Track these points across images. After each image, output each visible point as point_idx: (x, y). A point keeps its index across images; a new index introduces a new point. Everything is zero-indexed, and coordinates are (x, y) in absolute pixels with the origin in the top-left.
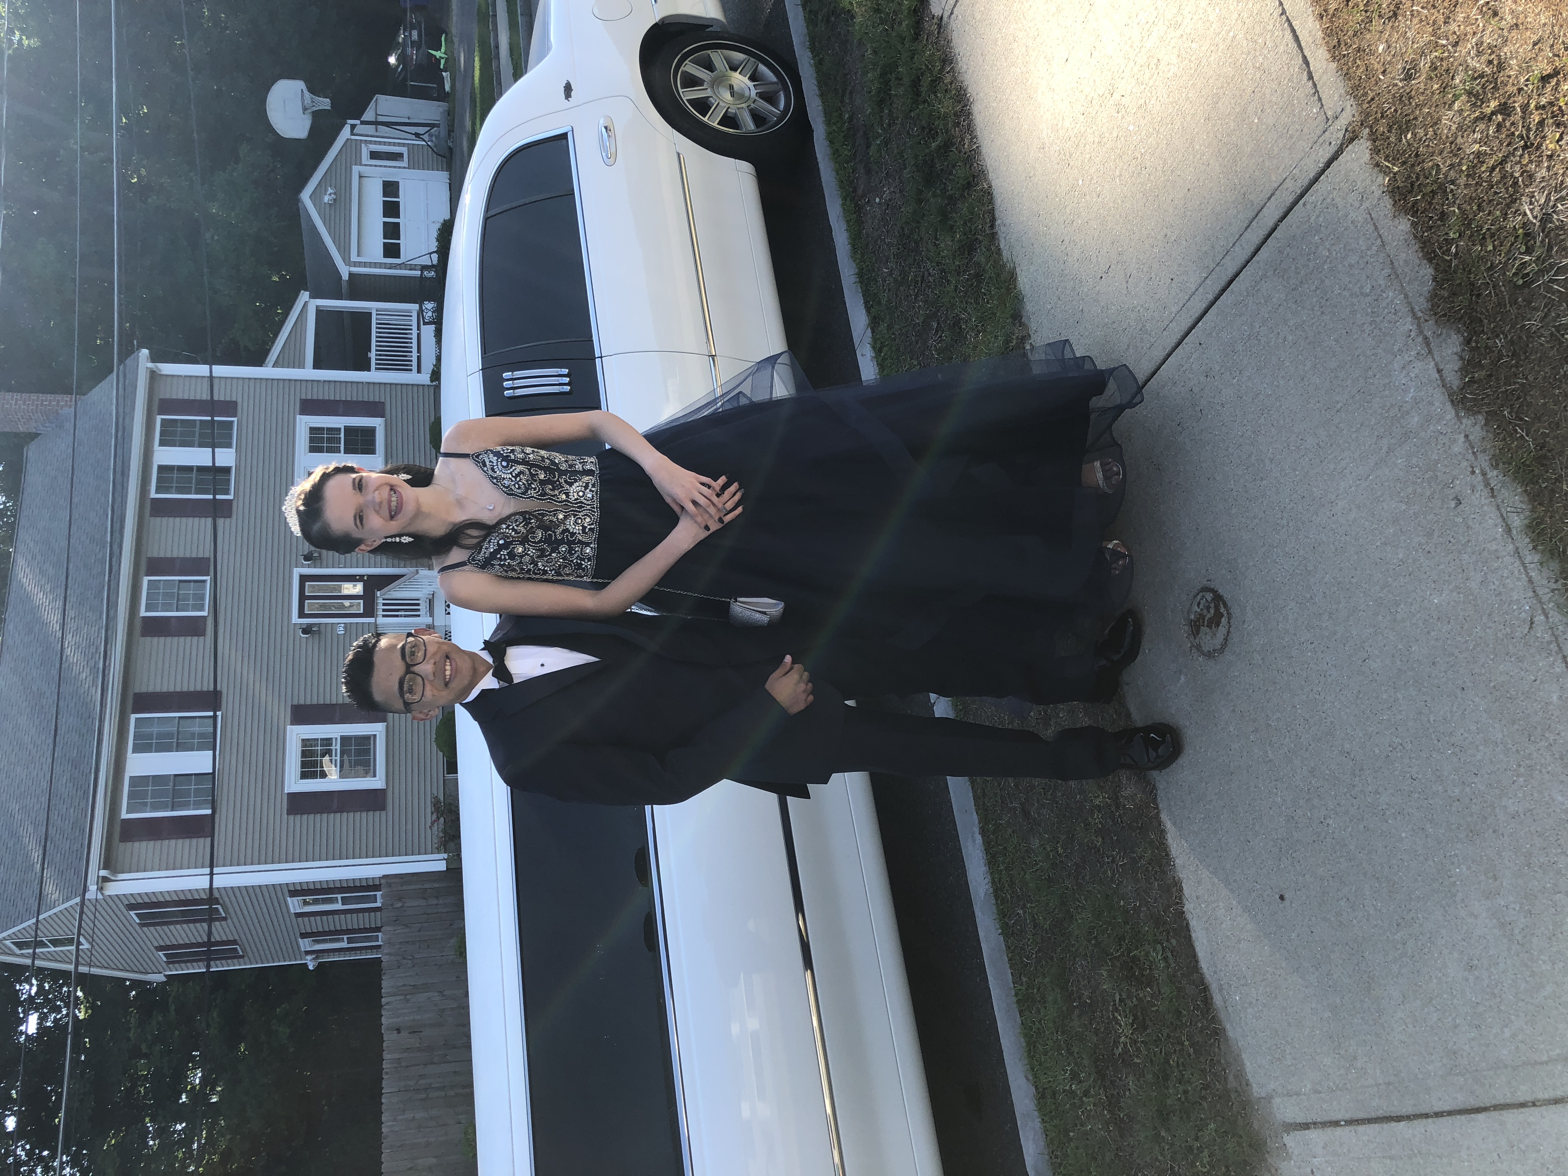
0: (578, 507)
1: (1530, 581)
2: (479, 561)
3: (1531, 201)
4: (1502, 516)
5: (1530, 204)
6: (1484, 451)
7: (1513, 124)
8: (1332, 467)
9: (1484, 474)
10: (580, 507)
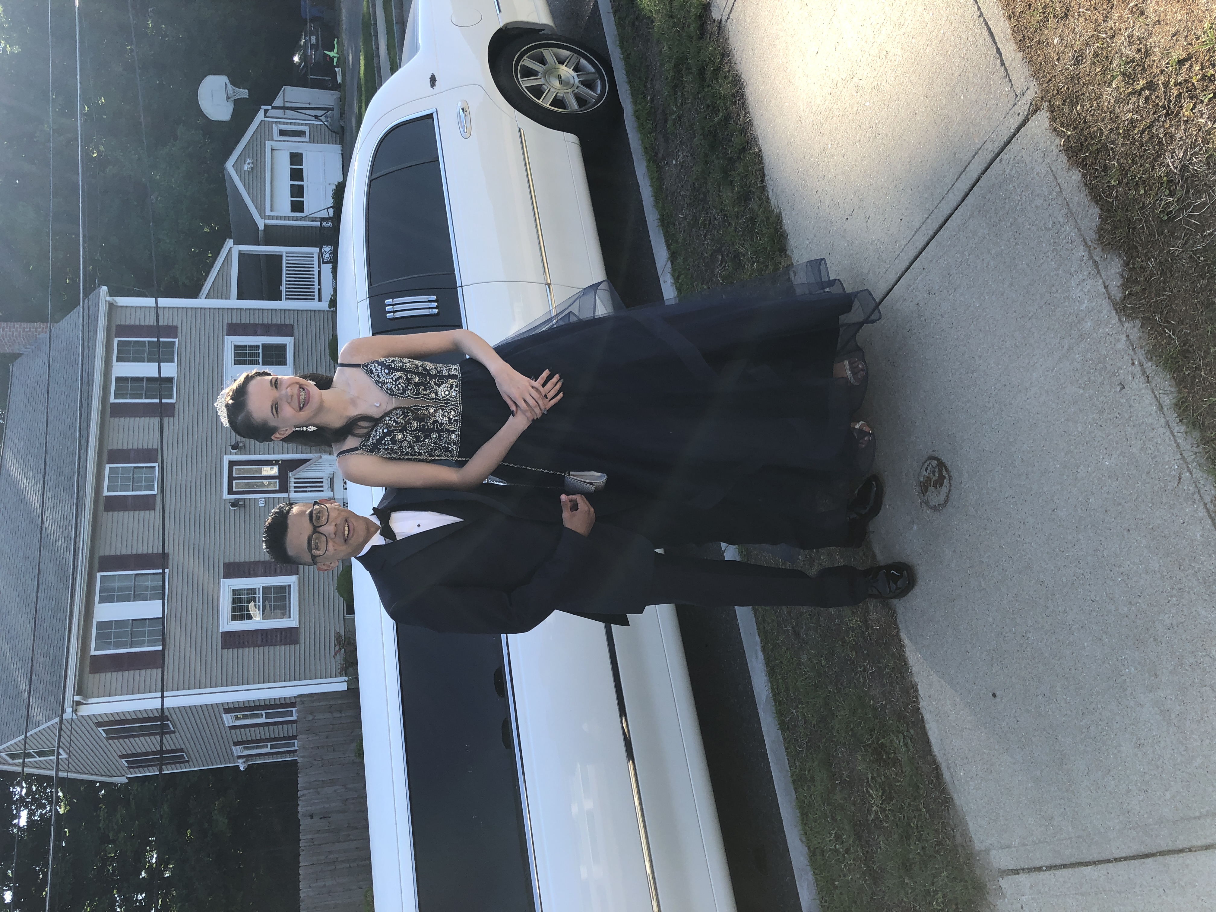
0: (445, 403)
1: (1178, 446)
2: (369, 446)
3: (1172, 156)
4: (1155, 396)
5: (1172, 158)
6: (1141, 347)
7: (1157, 97)
8: (1027, 361)
9: (1141, 365)
10: (446, 403)
